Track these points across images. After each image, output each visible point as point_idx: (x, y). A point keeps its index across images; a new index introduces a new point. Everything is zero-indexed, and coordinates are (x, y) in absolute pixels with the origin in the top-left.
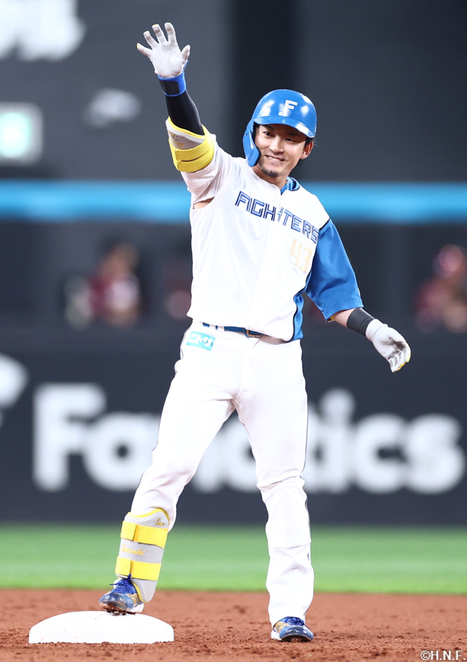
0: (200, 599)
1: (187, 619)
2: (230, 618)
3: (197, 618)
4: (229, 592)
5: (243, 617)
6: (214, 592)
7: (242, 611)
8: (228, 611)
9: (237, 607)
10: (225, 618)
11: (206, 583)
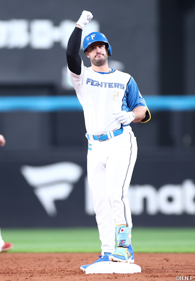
0: (151, 256)
1: (146, 264)
2: (163, 263)
3: (150, 263)
4: (162, 253)
5: (167, 263)
6: (156, 253)
7: (167, 261)
8: (162, 261)
9: (165, 259)
10: (161, 263)
11: (153, 250)
